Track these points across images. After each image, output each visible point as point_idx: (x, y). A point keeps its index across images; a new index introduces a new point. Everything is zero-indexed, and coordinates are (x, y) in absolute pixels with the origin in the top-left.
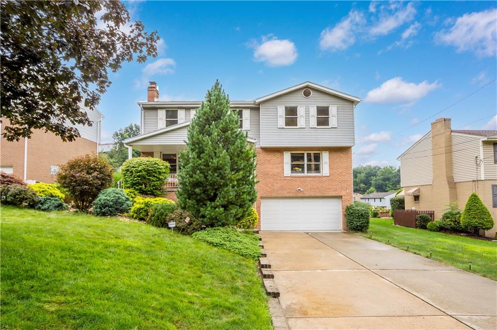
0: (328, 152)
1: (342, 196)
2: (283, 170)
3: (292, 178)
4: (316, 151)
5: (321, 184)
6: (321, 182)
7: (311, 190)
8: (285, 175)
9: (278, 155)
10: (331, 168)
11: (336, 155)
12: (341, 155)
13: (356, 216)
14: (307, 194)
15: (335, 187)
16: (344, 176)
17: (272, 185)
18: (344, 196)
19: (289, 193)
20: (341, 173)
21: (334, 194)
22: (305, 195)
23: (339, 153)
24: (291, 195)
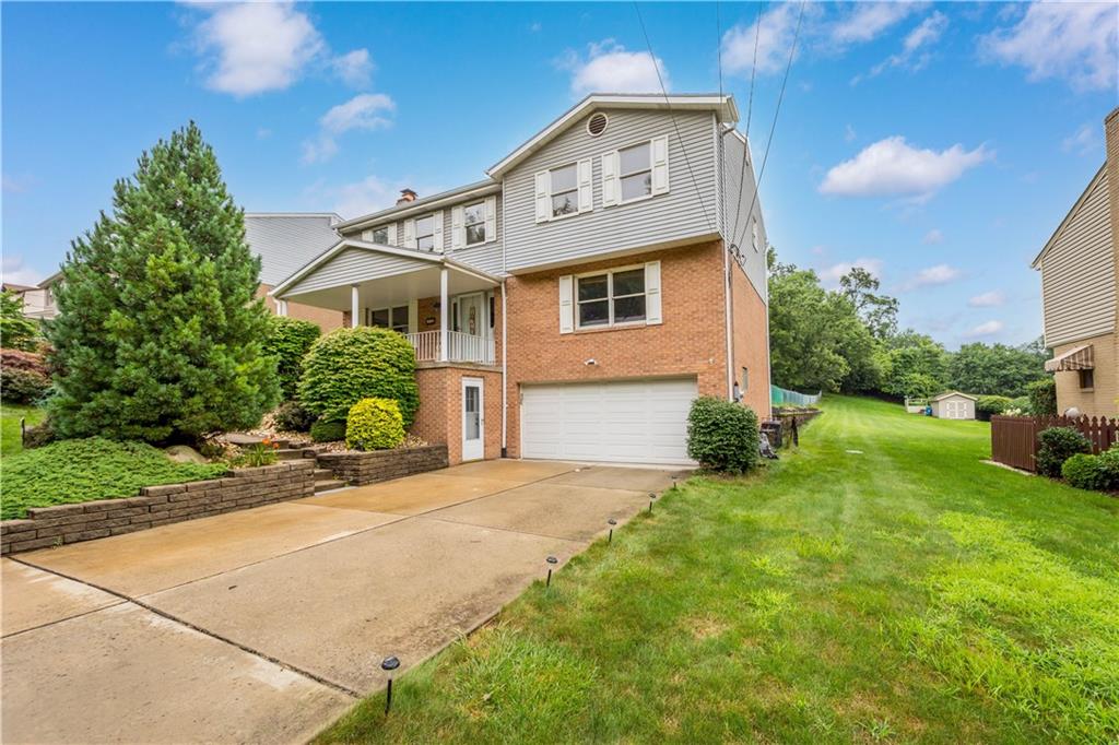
0: (659, 262)
1: (696, 375)
2: (558, 319)
3: (578, 338)
4: (631, 264)
5: (642, 347)
6: (642, 341)
7: (618, 364)
8: (562, 332)
9: (549, 286)
10: (665, 303)
11: (679, 270)
12: (694, 265)
13: (702, 428)
14: (611, 373)
15: (678, 352)
16: (702, 320)
17: (538, 357)
18: (702, 374)
19: (571, 372)
20: (693, 312)
21: (674, 370)
22: (605, 376)
23: (689, 260)
24: (574, 377)
